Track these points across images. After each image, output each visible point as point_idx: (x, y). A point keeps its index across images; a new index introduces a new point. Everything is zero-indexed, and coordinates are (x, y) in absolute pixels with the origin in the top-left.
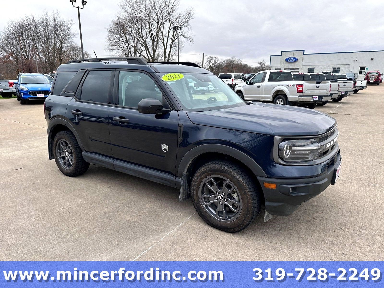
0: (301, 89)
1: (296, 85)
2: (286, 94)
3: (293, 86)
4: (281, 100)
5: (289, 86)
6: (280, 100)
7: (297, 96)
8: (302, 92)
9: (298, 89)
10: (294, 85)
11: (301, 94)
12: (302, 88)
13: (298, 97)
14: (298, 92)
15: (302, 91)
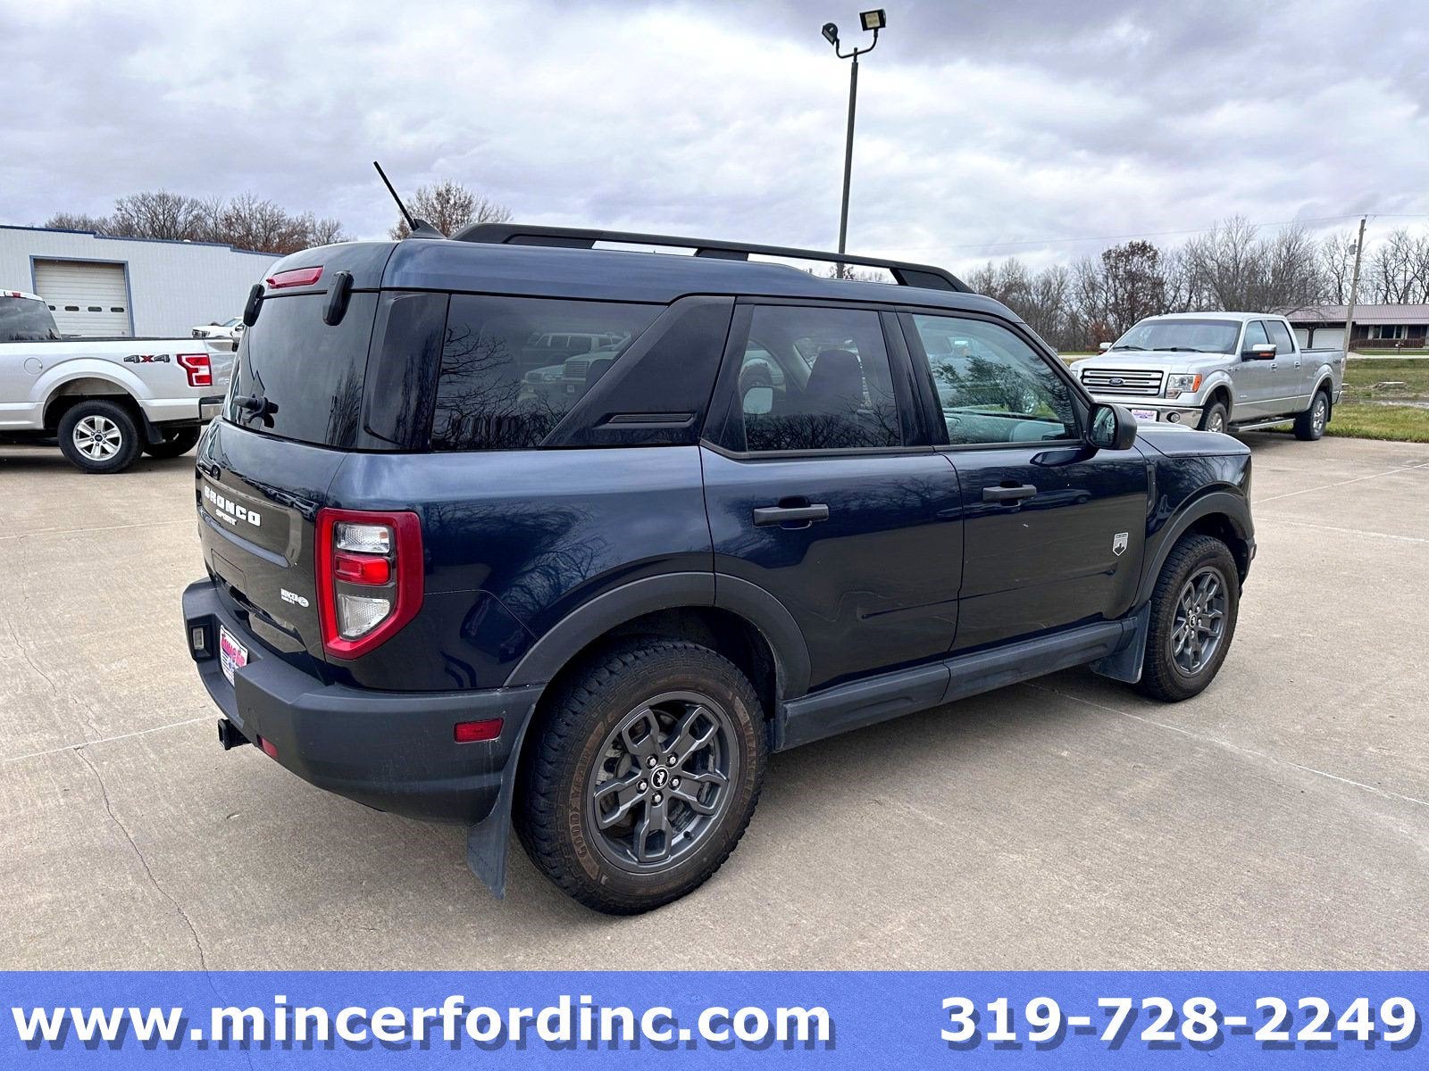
0: (204, 371)
1: (179, 357)
2: (130, 396)
3: (159, 359)
4: (106, 423)
5: (142, 359)
6: (100, 420)
7: (196, 402)
8: (211, 385)
9: (190, 371)
10: (168, 356)
11: (207, 391)
12: (207, 367)
13: (200, 403)
14: (195, 384)
15: (207, 380)
